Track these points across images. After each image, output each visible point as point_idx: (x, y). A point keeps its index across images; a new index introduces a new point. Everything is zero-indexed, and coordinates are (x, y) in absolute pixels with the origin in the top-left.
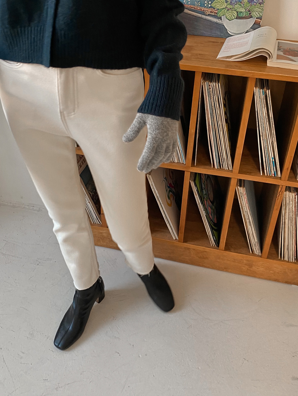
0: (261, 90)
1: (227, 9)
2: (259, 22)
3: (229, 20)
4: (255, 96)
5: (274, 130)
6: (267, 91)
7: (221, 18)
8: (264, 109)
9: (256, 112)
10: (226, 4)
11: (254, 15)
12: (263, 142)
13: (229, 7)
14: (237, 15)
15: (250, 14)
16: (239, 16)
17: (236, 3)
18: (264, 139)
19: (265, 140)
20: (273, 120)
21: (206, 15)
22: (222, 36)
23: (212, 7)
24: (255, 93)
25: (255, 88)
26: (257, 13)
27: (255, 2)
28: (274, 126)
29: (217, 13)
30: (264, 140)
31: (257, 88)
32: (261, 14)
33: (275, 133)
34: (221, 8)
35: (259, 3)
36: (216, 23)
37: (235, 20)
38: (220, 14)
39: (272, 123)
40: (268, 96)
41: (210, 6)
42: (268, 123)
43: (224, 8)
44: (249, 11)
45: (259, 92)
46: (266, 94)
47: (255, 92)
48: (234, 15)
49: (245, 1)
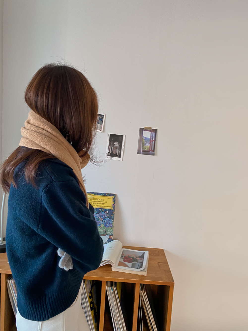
0: (111, 288)
2: (111, 238)
4: (107, 292)
6: (114, 288)
8: (114, 300)
15: (106, 233)
19: (117, 321)
20: (120, 308)
25: (106, 287)
26: (110, 233)
27: (108, 226)
28: (121, 311)
31: (108, 287)
32: (112, 233)
35: (110, 227)
40: (115, 291)
44: (105, 231)
47: (107, 289)
49: (103, 226)
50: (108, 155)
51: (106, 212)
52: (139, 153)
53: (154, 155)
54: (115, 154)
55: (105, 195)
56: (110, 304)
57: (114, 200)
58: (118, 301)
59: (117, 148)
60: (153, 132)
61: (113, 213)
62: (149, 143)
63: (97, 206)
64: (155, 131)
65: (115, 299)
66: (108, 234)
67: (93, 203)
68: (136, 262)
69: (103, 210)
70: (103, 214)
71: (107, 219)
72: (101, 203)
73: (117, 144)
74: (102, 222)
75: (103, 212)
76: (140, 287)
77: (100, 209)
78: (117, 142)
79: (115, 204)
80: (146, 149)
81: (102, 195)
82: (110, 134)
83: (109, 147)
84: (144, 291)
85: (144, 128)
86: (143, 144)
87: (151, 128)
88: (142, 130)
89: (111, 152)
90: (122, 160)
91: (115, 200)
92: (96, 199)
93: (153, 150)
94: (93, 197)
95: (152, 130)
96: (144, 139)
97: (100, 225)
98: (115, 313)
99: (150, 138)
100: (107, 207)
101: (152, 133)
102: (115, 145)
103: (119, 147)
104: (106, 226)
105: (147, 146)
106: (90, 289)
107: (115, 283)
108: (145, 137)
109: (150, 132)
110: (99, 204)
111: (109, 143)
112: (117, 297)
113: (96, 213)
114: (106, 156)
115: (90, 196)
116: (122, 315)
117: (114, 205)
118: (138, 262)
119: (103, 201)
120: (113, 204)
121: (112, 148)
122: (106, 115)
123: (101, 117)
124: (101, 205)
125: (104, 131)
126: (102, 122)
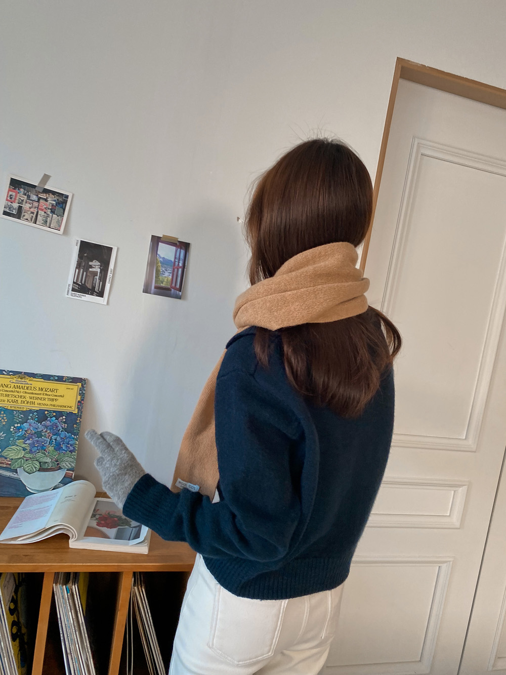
0: (64, 586)
1: (25, 459)
2: (70, 475)
3: (28, 473)
5: (88, 642)
6: (73, 586)
7: (16, 471)
8: (70, 613)
9: (59, 620)
10: (23, 452)
11: (63, 466)
12: (73, 662)
13: (28, 456)
14: (40, 467)
15: (58, 464)
16: (44, 467)
17: (38, 451)
18: (73, 657)
19: (76, 659)
20: (85, 628)
22: (19, 495)
23: (4, 457)
24: (55, 593)
25: (54, 585)
26: (67, 463)
27: (64, 450)
28: (86, 635)
29: (10, 465)
30: (73, 659)
31: (58, 585)
32: (73, 465)
33: (88, 646)
34: (17, 457)
35: (70, 451)
36: (9, 478)
37: (37, 472)
38: (16, 465)
39: (84, 632)
40: (75, 593)
42: (77, 633)
43: (20, 458)
44: (57, 461)
45: (62, 590)
46: (72, 592)
47: (55, 590)
48: (36, 466)
49: (51, 448)
50: (73, 290)
51: (61, 418)
52: (146, 291)
53: (180, 299)
54: (91, 288)
55: (60, 379)
56: (59, 622)
57: (82, 393)
58: (79, 614)
59: (95, 274)
60: (181, 248)
61: (78, 421)
62: (170, 270)
63: (40, 404)
64: (185, 246)
65: (72, 611)
66: (62, 467)
67: (31, 398)
68: (127, 527)
69: (54, 414)
70: (52, 422)
71: (63, 434)
72: (51, 397)
73: (96, 267)
74: (49, 440)
75: (54, 418)
76: (133, 579)
77: (46, 412)
78: (97, 262)
79: (83, 400)
80: (163, 283)
81: (52, 380)
82: (81, 241)
83: (77, 270)
84: (141, 587)
85: (161, 236)
86: (158, 271)
87: (177, 239)
88: (156, 240)
89: (81, 282)
90: (105, 303)
91: (84, 392)
92: (38, 389)
93: (178, 286)
94: (31, 384)
95: (178, 244)
96: (161, 262)
97: (44, 448)
98: (71, 639)
99: (173, 260)
100: (65, 407)
101: (179, 250)
102: (91, 267)
103: (101, 272)
104: (58, 448)
105: (166, 277)
106: (13, 594)
107: (76, 575)
108: (162, 256)
109: (174, 248)
110: (44, 399)
111: (76, 262)
112: (77, 605)
113: (36, 419)
114: (68, 291)
115: (23, 380)
116: (87, 644)
117: (80, 404)
118: (130, 525)
119: (55, 394)
120: (79, 401)
121: (85, 273)
122: (73, 195)
123: (61, 200)
124: (50, 402)
125: (66, 232)
126: (62, 211)
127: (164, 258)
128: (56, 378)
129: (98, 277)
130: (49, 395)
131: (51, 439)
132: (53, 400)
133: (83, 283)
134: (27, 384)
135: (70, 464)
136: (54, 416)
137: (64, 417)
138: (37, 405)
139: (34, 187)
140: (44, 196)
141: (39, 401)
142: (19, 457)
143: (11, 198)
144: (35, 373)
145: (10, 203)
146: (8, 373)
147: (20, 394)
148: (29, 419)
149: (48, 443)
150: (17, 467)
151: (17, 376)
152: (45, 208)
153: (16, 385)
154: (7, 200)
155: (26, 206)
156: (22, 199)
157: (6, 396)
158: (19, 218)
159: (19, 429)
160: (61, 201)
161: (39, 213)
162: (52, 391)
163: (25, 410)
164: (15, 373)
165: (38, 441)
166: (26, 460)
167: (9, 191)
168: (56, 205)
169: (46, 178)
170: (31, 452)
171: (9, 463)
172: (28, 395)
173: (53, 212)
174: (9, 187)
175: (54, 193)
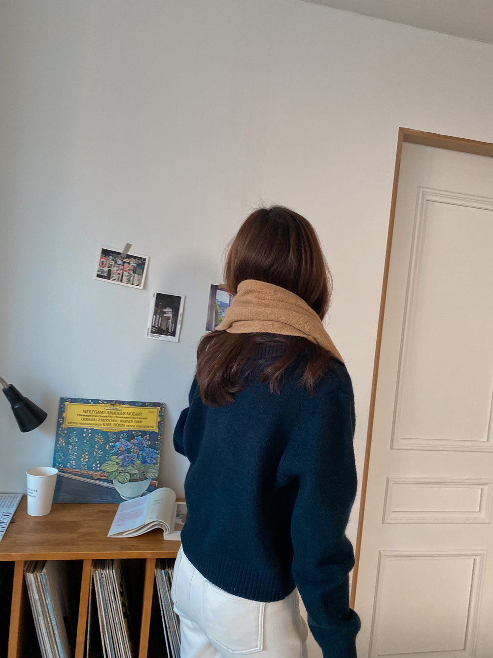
1: (118, 472)
2: (155, 484)
3: (121, 483)
7: (112, 482)
10: (117, 466)
11: (149, 476)
13: (121, 469)
14: (131, 478)
15: (144, 475)
16: (133, 478)
17: (128, 465)
21: (95, 480)
22: (115, 502)
23: (102, 470)
26: (152, 474)
27: (149, 463)
29: (107, 477)
32: (156, 475)
34: (112, 471)
35: (153, 464)
36: (107, 488)
37: (129, 483)
41: (98, 469)
44: (143, 473)
48: (127, 477)
49: (139, 462)
50: (152, 332)
51: (146, 436)
54: (165, 329)
55: (143, 404)
57: (161, 415)
59: (168, 318)
61: (159, 439)
63: (128, 426)
66: (148, 478)
67: (121, 421)
69: (140, 433)
70: (139, 440)
71: (148, 450)
72: (137, 420)
73: (169, 312)
74: (136, 455)
75: (140, 437)
77: (134, 432)
78: (170, 309)
79: (162, 421)
81: (137, 406)
82: (157, 293)
83: (155, 316)
85: (218, 285)
86: (216, 313)
88: (214, 289)
89: (158, 326)
90: (177, 341)
91: (163, 414)
92: (126, 413)
94: (121, 410)
96: (219, 305)
97: (133, 462)
100: (148, 427)
102: (165, 313)
103: (173, 317)
104: (144, 462)
108: (220, 300)
110: (132, 422)
111: (153, 310)
113: (126, 439)
114: (148, 333)
115: (115, 407)
117: (160, 424)
119: (140, 417)
120: (159, 422)
121: (160, 318)
122: (150, 258)
123: (140, 262)
124: (137, 424)
125: (145, 287)
126: (142, 271)
127: (221, 302)
128: (141, 404)
129: (170, 321)
130: (136, 418)
131: (138, 454)
132: (138, 422)
133: (159, 326)
134: (118, 410)
135: (154, 475)
136: (140, 435)
137: (148, 436)
138: (126, 427)
139: (120, 254)
140: (127, 260)
141: (128, 424)
142: (114, 470)
143: (103, 264)
144: (124, 401)
145: (102, 268)
146: (103, 402)
147: (113, 419)
148: (120, 439)
149: (136, 458)
150: (112, 478)
151: (110, 404)
152: (129, 270)
153: (109, 411)
154: (100, 266)
155: (114, 269)
156: (111, 264)
157: (102, 421)
158: (109, 279)
159: (113, 447)
160: (141, 264)
161: (124, 274)
162: (137, 414)
163: (117, 431)
164: (109, 402)
165: (128, 456)
166: (120, 473)
167: (101, 258)
168: (137, 266)
169: (128, 246)
170: (123, 466)
171: (107, 475)
172: (119, 419)
173: (134, 272)
174: (101, 256)
175: (135, 257)
